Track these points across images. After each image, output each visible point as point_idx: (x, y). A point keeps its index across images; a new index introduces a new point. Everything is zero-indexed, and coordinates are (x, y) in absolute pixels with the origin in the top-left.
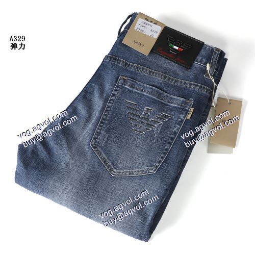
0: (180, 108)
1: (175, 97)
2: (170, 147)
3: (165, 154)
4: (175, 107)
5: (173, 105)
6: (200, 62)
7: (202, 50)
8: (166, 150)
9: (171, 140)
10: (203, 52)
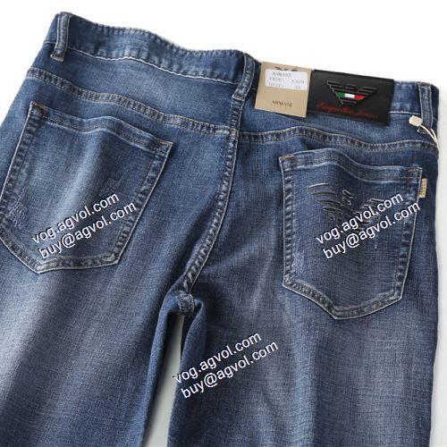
0: (401, 185)
1: (385, 168)
2: (408, 251)
3: (403, 263)
4: (391, 184)
5: (386, 182)
6: (401, 109)
7: (396, 92)
8: (403, 256)
9: (406, 239)
10: (398, 95)
